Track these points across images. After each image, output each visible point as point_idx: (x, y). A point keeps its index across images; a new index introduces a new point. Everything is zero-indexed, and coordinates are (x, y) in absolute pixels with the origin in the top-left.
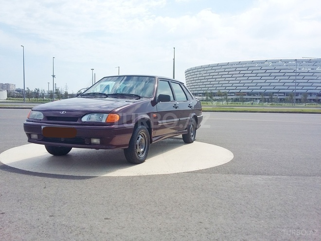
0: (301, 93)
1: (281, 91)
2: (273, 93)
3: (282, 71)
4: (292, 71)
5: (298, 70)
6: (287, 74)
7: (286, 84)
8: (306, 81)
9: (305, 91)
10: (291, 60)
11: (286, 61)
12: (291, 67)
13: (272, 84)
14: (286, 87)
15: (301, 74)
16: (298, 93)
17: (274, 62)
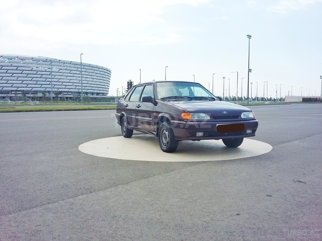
0: (40, 92)
1: (19, 89)
2: (11, 91)
3: (19, 68)
4: (30, 69)
5: (35, 68)
6: (24, 72)
7: (24, 82)
8: (44, 79)
9: (44, 89)
10: (28, 59)
11: (22, 59)
12: (29, 65)
13: (9, 82)
14: (25, 85)
15: (39, 73)
16: (37, 91)
17: (10, 58)
